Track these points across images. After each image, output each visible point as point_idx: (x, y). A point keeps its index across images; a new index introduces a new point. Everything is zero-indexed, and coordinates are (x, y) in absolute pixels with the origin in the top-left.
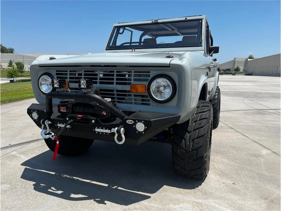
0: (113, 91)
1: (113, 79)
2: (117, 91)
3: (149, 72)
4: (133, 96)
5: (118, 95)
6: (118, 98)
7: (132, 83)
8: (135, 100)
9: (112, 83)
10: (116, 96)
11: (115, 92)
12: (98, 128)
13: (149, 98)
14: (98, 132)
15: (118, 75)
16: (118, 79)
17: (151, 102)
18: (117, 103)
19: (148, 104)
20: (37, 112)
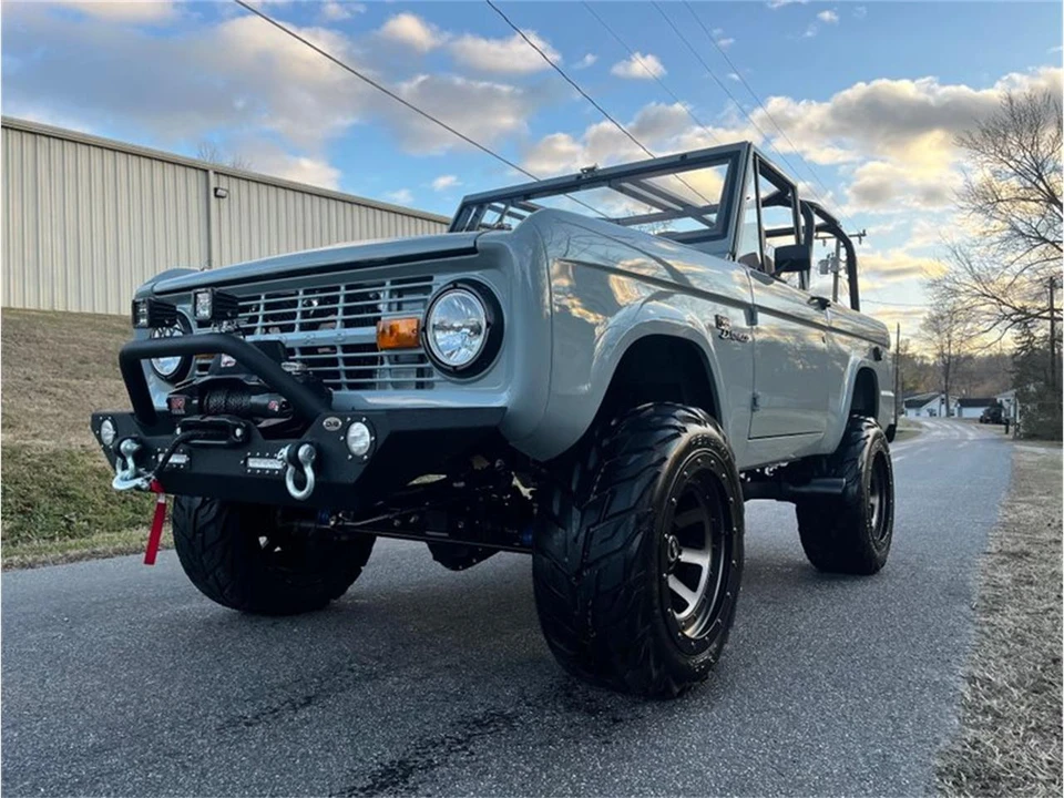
0: (333, 349)
1: (335, 311)
2: (346, 348)
3: (429, 278)
4: (386, 361)
5: (347, 361)
6: (349, 374)
7: (383, 318)
10: (342, 367)
11: (340, 354)
12: (253, 456)
13: (429, 364)
14: (254, 469)
15: (348, 298)
16: (347, 311)
17: (437, 376)
18: (345, 392)
19: (430, 385)
20: (113, 422)
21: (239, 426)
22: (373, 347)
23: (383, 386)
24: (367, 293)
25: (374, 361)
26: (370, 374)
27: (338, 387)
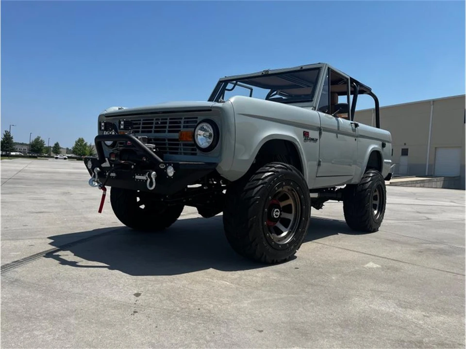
0: (164, 140)
1: (165, 127)
2: (169, 140)
3: (197, 118)
4: (182, 145)
5: (170, 144)
6: (170, 149)
7: (182, 131)
8: (184, 149)
9: (164, 132)
10: (167, 146)
11: (167, 142)
12: (137, 175)
13: (195, 147)
14: (137, 179)
15: (170, 123)
16: (170, 127)
17: (198, 151)
18: (168, 155)
19: (195, 154)
20: (91, 161)
21: (133, 165)
22: (177, 140)
23: (181, 154)
24: (177, 122)
25: (178, 145)
26: (177, 149)
27: (166, 153)
